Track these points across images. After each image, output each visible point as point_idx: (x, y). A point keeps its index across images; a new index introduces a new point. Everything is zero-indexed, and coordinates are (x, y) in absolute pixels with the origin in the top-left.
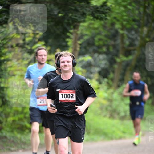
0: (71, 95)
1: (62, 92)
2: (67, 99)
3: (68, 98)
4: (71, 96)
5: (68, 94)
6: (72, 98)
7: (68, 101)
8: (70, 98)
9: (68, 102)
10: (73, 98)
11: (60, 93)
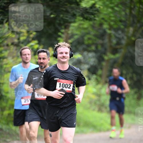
11: (58, 82)
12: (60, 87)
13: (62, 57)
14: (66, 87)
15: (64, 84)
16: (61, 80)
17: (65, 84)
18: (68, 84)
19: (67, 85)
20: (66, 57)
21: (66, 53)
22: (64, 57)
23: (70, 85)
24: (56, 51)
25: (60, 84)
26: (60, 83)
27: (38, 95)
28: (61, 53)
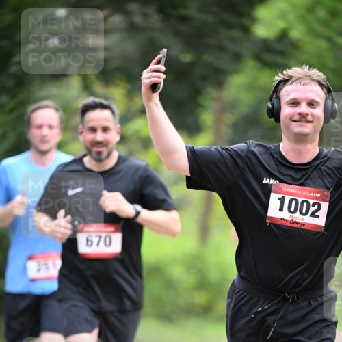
0: (314, 205)
1: (284, 190)
2: (297, 217)
3: (301, 213)
4: (312, 209)
5: (303, 202)
6: (313, 215)
7: (297, 223)
8: (306, 214)
9: (298, 226)
10: (318, 217)
11: (276, 192)
12: (281, 209)
13: (296, 117)
14: (304, 212)
15: (297, 201)
16: (287, 187)
17: (300, 200)
18: (311, 202)
19: (308, 203)
20: (310, 118)
21: (312, 104)
22: (303, 118)
23: (316, 206)
24: (278, 98)
25: (282, 200)
26: (280, 196)
27: (90, 243)
28: (293, 104)
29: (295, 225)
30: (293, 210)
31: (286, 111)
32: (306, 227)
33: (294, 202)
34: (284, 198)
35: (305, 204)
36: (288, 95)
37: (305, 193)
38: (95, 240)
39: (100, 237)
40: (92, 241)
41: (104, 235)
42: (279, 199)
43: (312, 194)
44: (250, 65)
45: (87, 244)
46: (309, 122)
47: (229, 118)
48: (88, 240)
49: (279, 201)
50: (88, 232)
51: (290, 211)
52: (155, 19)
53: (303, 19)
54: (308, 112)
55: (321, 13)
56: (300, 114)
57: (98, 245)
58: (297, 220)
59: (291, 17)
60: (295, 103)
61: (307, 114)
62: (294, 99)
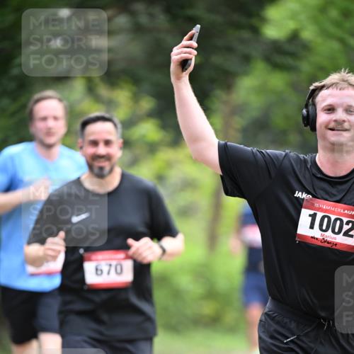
0: (348, 223)
1: (317, 205)
2: (329, 235)
3: (333, 231)
4: (346, 228)
5: (336, 220)
6: (346, 234)
7: (328, 243)
8: (339, 232)
9: (329, 246)
10: (352, 236)
11: (306, 208)
12: (312, 227)
13: (332, 125)
14: (337, 230)
15: (329, 219)
16: (320, 203)
17: (333, 217)
18: (345, 220)
19: (341, 221)
21: (348, 110)
22: (339, 126)
23: (350, 225)
24: (314, 105)
25: (313, 217)
26: (312, 212)
27: (99, 272)
28: (329, 110)
29: (326, 245)
30: (324, 228)
31: (322, 118)
32: (338, 247)
33: (326, 220)
34: (315, 214)
35: (338, 222)
36: (324, 100)
37: (339, 210)
38: (105, 269)
39: (110, 265)
40: (102, 271)
41: (114, 263)
42: (310, 215)
43: (346, 212)
44: (260, 67)
45: (97, 274)
46: (346, 130)
47: (239, 122)
48: (97, 269)
49: (311, 218)
50: (97, 260)
51: (321, 229)
52: (162, 20)
53: (315, 20)
54: (345, 119)
55: (334, 13)
56: (335, 121)
57: (109, 273)
58: (329, 239)
59: (303, 17)
60: (331, 109)
61: (344, 121)
62: (330, 105)
